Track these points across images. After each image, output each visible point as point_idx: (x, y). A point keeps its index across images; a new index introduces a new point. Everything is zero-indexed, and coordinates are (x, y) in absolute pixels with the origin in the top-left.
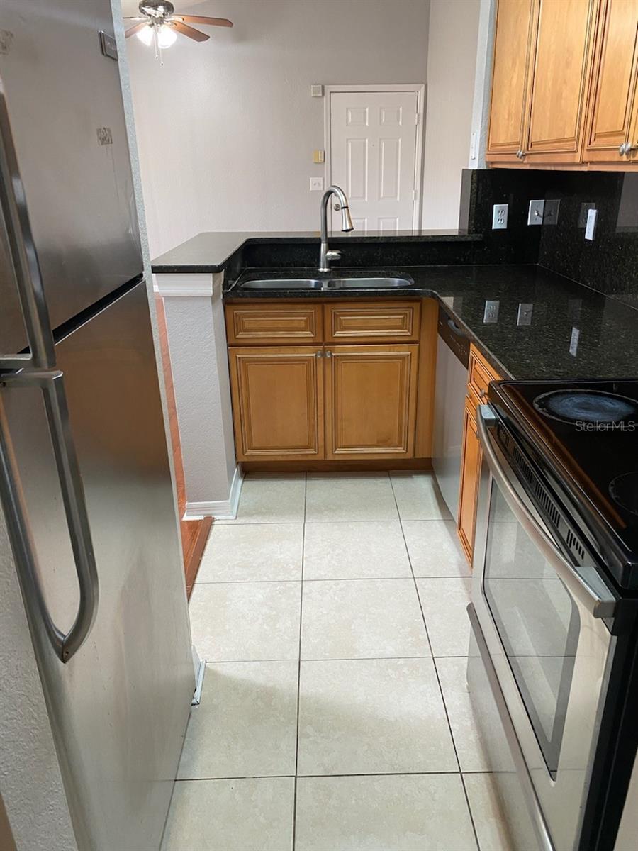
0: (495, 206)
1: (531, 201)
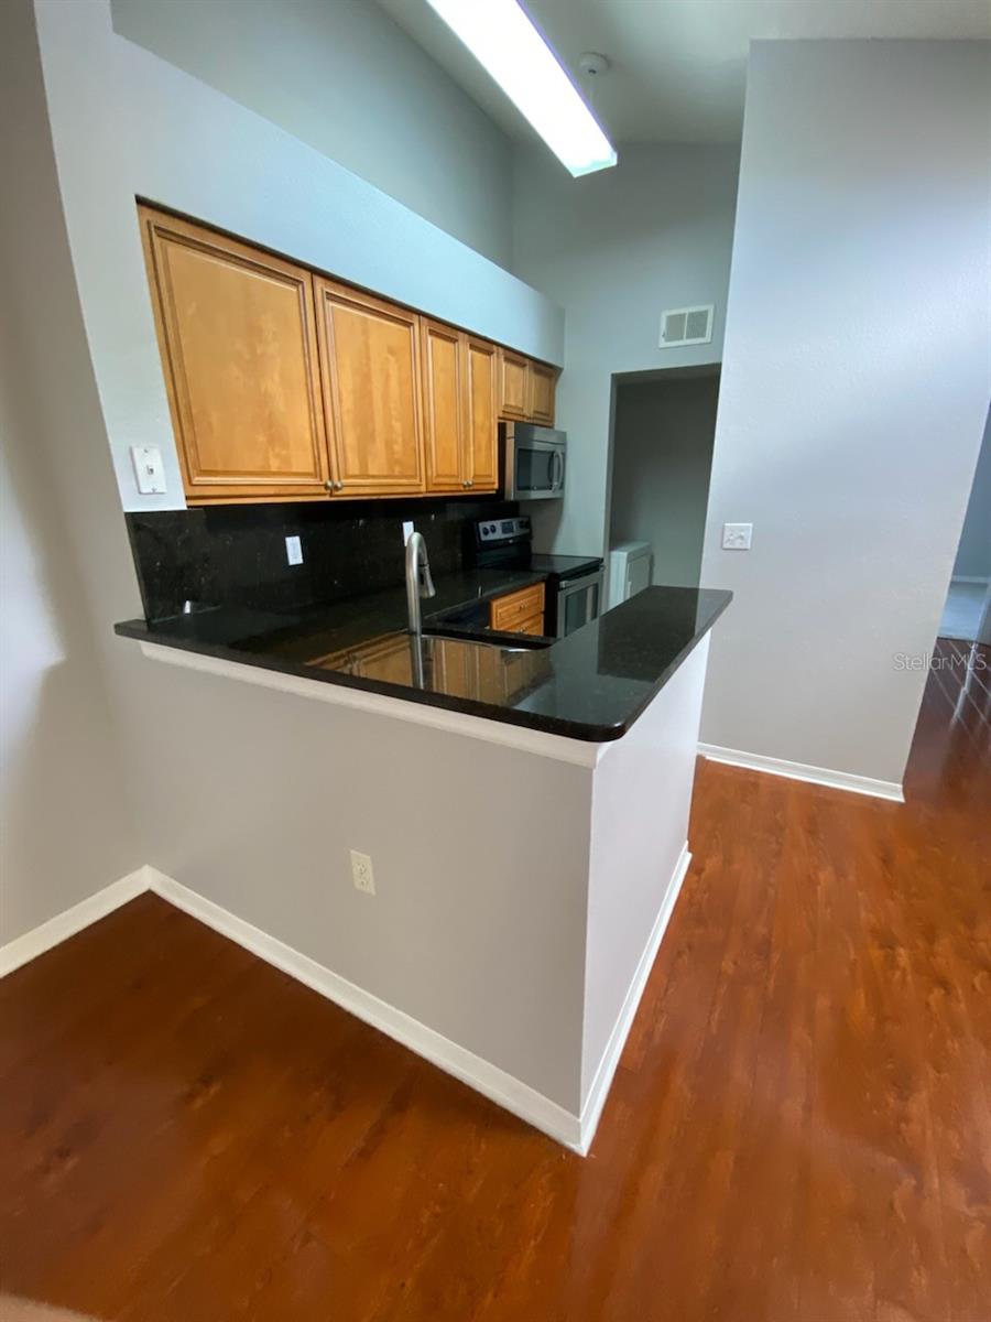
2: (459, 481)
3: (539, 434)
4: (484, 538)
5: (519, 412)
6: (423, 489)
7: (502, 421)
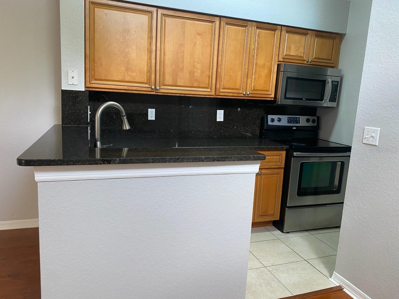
2: (241, 92)
3: (330, 71)
4: (270, 123)
5: (301, 59)
6: (213, 93)
7: (279, 63)
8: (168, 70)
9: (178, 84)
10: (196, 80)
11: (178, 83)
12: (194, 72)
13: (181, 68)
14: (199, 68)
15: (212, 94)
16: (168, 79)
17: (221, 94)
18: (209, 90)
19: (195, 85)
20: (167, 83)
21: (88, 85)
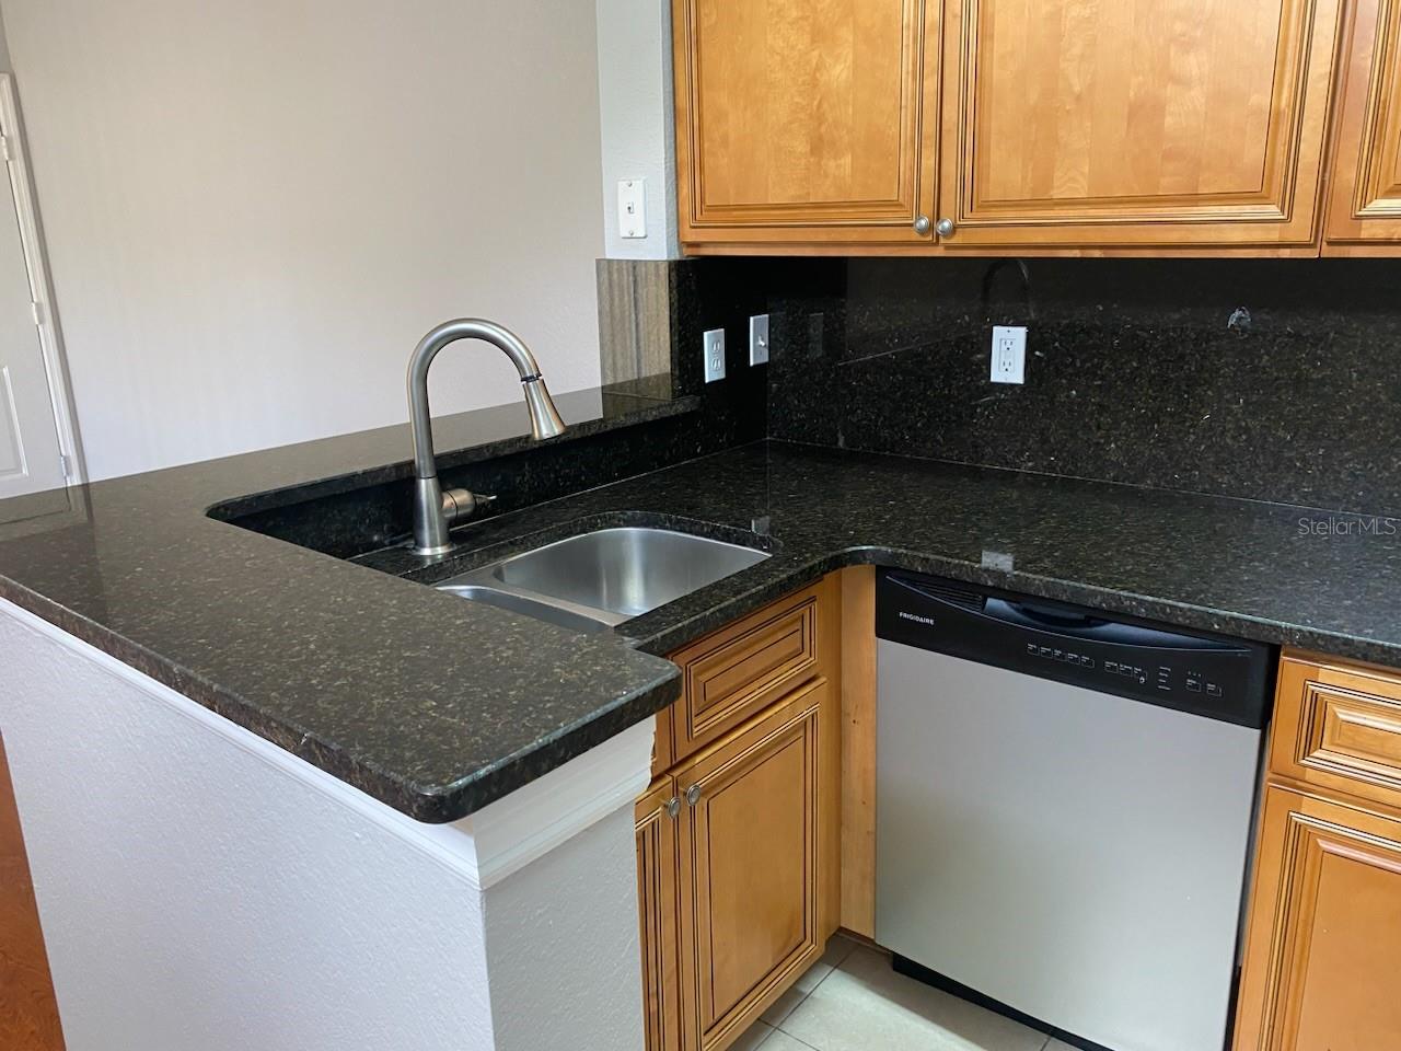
0: (706, 334)
1: (752, 319)
6: (1298, 232)
8: (1001, 120)
9: (1056, 194)
10: (1168, 156)
11: (1056, 184)
12: (1158, 109)
13: (1078, 98)
14: (1195, 72)
15: (1292, 238)
16: (1006, 174)
17: (1369, 231)
18: (1272, 211)
19: (1166, 185)
20: (994, 193)
21: (691, 236)
